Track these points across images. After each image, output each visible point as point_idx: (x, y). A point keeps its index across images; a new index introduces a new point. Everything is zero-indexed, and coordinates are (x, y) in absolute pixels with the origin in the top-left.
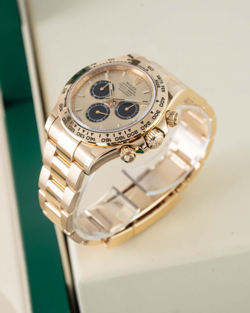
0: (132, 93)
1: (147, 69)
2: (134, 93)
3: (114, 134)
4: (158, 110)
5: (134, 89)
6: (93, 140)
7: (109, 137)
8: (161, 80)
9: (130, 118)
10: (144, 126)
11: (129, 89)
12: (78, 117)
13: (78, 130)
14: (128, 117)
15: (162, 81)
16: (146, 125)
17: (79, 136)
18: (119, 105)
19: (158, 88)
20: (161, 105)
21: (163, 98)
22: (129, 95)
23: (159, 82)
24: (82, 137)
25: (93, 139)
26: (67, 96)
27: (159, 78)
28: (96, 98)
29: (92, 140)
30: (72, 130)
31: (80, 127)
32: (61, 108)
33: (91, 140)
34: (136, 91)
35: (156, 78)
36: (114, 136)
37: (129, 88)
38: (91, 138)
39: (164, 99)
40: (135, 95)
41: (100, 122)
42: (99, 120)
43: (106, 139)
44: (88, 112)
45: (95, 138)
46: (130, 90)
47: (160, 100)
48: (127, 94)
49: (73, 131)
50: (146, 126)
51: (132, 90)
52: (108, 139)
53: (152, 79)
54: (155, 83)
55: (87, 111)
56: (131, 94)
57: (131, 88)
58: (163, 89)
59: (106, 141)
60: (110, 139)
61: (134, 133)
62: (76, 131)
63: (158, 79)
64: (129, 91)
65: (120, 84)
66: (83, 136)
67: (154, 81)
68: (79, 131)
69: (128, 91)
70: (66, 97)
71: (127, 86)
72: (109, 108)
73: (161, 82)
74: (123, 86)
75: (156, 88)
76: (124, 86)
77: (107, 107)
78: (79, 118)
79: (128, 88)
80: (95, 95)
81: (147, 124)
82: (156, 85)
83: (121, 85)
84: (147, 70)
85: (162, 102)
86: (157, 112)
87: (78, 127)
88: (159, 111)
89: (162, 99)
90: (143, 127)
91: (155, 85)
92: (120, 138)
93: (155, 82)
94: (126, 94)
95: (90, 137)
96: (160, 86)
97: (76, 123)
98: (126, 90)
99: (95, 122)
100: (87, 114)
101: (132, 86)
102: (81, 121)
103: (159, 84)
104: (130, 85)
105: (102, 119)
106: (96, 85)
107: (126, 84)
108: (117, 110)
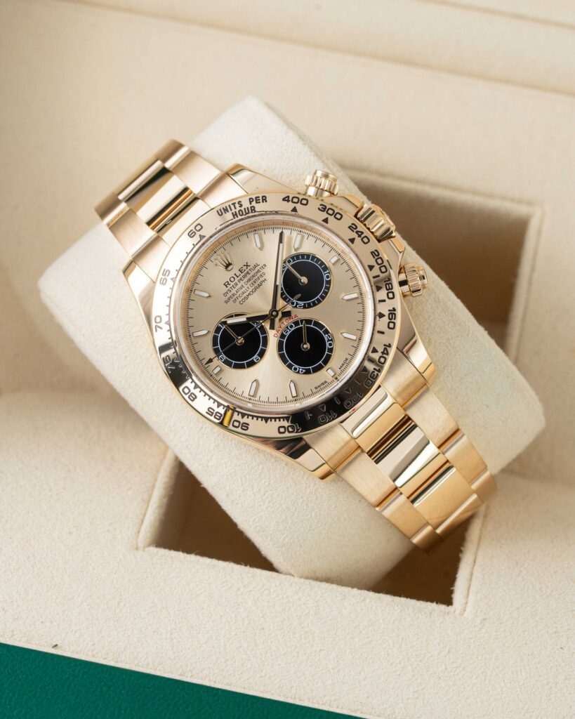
0: (258, 271)
1: (197, 238)
2: (257, 268)
3: (380, 301)
4: (319, 209)
5: (245, 268)
6: (388, 348)
7: (386, 313)
8: (232, 207)
9: (329, 273)
10: (359, 236)
11: (246, 279)
12: (314, 390)
14: (325, 276)
15: (234, 204)
16: (357, 232)
17: (374, 381)
18: (290, 300)
19: (257, 209)
20: (304, 202)
21: (284, 200)
22: (262, 279)
23: (238, 208)
24: (377, 374)
25: (385, 349)
26: (258, 417)
27: (226, 210)
28: (262, 355)
29: (387, 352)
34: (252, 264)
35: (229, 216)
36: (384, 301)
37: (241, 279)
38: (383, 353)
39: (288, 197)
40: (265, 265)
41: (332, 340)
42: (327, 344)
43: (389, 319)
44: (301, 369)
45: (384, 345)
46: (249, 276)
47: (291, 206)
48: (258, 282)
50: (360, 234)
51: (248, 273)
52: (389, 314)
53: (232, 223)
54: (243, 217)
55: (298, 372)
56: (259, 274)
57: (242, 275)
58: (256, 200)
59: (393, 321)
60: (389, 310)
61: (376, 257)
63: (231, 212)
64: (249, 280)
65: (226, 302)
66: (376, 372)
67: (237, 219)
69: (252, 281)
70: (262, 418)
71: (236, 284)
72: (296, 323)
73: (237, 205)
74: (233, 295)
75: (256, 213)
76: (234, 291)
77: (291, 327)
78: (316, 388)
79: (242, 283)
80: (255, 357)
81: (355, 231)
82: (247, 215)
83: (229, 299)
84: (202, 237)
85: (295, 200)
86: (323, 211)
88: (321, 207)
89: (288, 201)
90: (362, 240)
91: (249, 217)
92: (390, 289)
93: (240, 217)
94: (259, 286)
95: (381, 355)
96: (249, 206)
98: (246, 286)
99: (331, 350)
100: (308, 372)
101: (238, 273)
102: (325, 382)
103: (245, 209)
104: (232, 279)
105: (326, 337)
106: (225, 357)
107: (229, 286)
108: (302, 303)
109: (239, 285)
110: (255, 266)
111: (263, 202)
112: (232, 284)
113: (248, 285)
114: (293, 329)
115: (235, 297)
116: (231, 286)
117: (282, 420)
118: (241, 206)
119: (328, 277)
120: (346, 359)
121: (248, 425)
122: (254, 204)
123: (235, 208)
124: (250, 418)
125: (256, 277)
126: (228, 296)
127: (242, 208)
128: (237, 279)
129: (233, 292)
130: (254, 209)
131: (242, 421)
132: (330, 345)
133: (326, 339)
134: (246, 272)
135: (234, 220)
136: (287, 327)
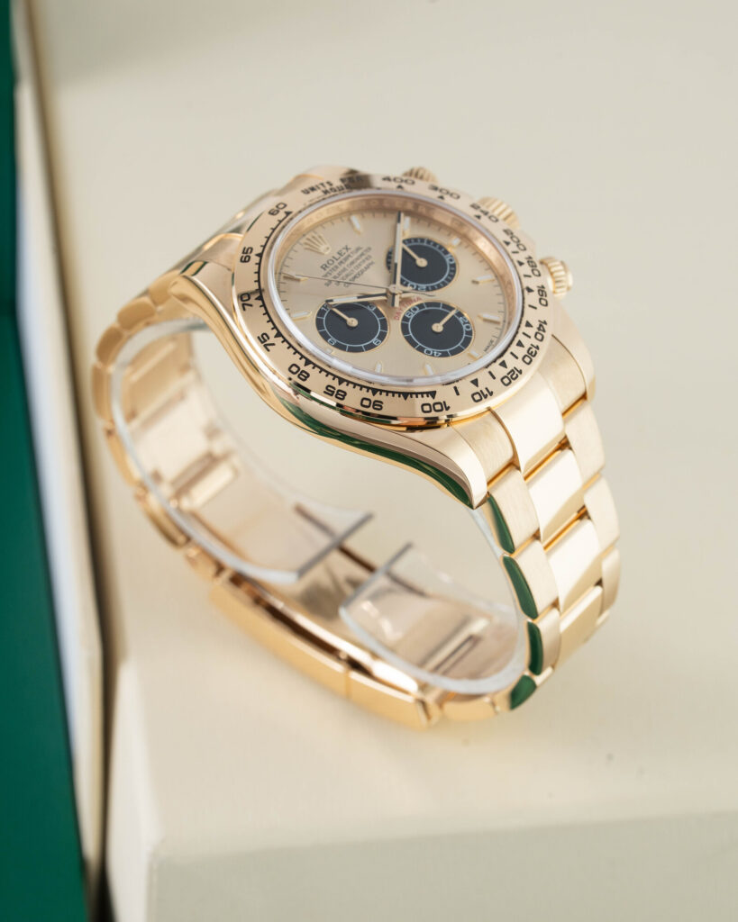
0: (362, 254)
1: (281, 215)
2: (360, 252)
3: (525, 276)
5: (344, 251)
6: (544, 326)
7: (535, 289)
8: (320, 186)
9: (452, 256)
10: (485, 214)
11: (348, 262)
13: (517, 358)
14: (447, 260)
15: (322, 184)
16: (481, 211)
17: (533, 358)
18: (409, 283)
19: (352, 186)
20: (410, 182)
23: (328, 187)
24: (536, 353)
25: (540, 325)
27: (313, 189)
28: (382, 337)
29: (544, 329)
30: (514, 376)
31: (508, 353)
32: (438, 407)
34: (353, 247)
35: (317, 193)
36: (530, 276)
37: (341, 262)
38: (539, 329)
42: (464, 326)
43: (540, 295)
44: (436, 352)
45: (539, 321)
47: (393, 184)
48: (364, 265)
49: (516, 372)
51: (349, 256)
52: (539, 290)
55: (433, 355)
56: (364, 257)
57: (342, 258)
58: (351, 180)
59: (544, 297)
60: (538, 287)
61: (511, 236)
62: (519, 364)
63: (319, 190)
64: (352, 263)
66: (534, 350)
67: (330, 195)
68: (520, 357)
71: (337, 267)
72: (420, 306)
74: (334, 278)
76: (335, 273)
77: (415, 309)
79: (343, 266)
80: (374, 340)
81: (479, 209)
82: (341, 191)
85: (398, 180)
86: (436, 191)
87: (507, 358)
90: (490, 218)
92: (533, 266)
95: (537, 330)
96: (342, 184)
97: (495, 361)
98: (349, 269)
99: (470, 333)
100: (445, 355)
101: (337, 256)
103: (338, 187)
104: (331, 262)
105: (461, 319)
106: (336, 341)
107: (328, 269)
108: (424, 286)
109: (341, 268)
110: (358, 249)
112: (332, 267)
113: (352, 268)
114: (417, 312)
115: (338, 280)
117: (425, 395)
118: (331, 185)
120: (492, 341)
121: (381, 402)
122: (347, 182)
123: (325, 187)
124: (384, 394)
125: (361, 260)
126: (329, 279)
127: (334, 187)
128: (336, 262)
130: (349, 186)
131: (373, 399)
132: (468, 327)
133: (462, 322)
134: (346, 255)
135: (327, 196)
136: (410, 310)
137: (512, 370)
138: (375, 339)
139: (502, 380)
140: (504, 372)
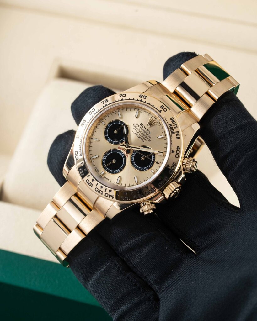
0: (147, 138)
1: (160, 109)
5: (149, 132)
6: (112, 197)
8: (175, 124)
9: (147, 170)
12: (95, 166)
13: (96, 186)
15: (176, 125)
17: (98, 192)
18: (135, 153)
19: (173, 135)
20: (177, 156)
21: (178, 147)
22: (144, 140)
23: (174, 127)
27: (173, 121)
28: (111, 142)
32: (77, 157)
33: (109, 197)
34: (150, 135)
35: (170, 122)
37: (144, 131)
38: (110, 195)
40: (150, 141)
41: (117, 173)
42: (115, 171)
43: (125, 197)
46: (145, 134)
47: (175, 150)
49: (91, 185)
51: (147, 133)
52: (127, 197)
53: (166, 124)
54: (169, 129)
55: (103, 159)
56: (146, 139)
57: (146, 131)
58: (178, 135)
59: (124, 199)
61: (152, 190)
62: (94, 187)
63: (172, 123)
64: (143, 134)
65: (134, 125)
66: (101, 192)
67: (168, 126)
68: (97, 187)
69: (143, 136)
71: (141, 129)
72: (125, 157)
73: (175, 126)
75: (171, 135)
77: (123, 154)
78: (96, 167)
79: (142, 131)
82: (170, 131)
83: (135, 126)
84: (160, 111)
85: (178, 152)
86: (173, 165)
87: (96, 182)
88: (175, 163)
89: (177, 149)
91: (169, 131)
93: (169, 127)
94: (141, 139)
96: (175, 131)
97: (94, 177)
98: (141, 133)
99: (113, 173)
100: (103, 163)
101: (146, 129)
102: (99, 171)
103: (173, 129)
104: (144, 127)
105: (119, 170)
106: (109, 126)
107: (140, 126)
108: (133, 158)
110: (150, 137)
111: (177, 137)
112: (142, 127)
113: (141, 134)
114: (122, 155)
115: (136, 129)
116: (141, 126)
118: (175, 128)
119: (145, 169)
120: (108, 180)
122: (176, 133)
123: (174, 125)
125: (145, 137)
126: (136, 126)
127: (174, 128)
128: (144, 129)
129: (138, 127)
130: (173, 134)
132: (115, 172)
133: (117, 170)
134: (147, 132)
135: (168, 125)
136: (123, 153)
137: (92, 184)
138: (110, 140)
139: (88, 180)
140: (91, 181)
